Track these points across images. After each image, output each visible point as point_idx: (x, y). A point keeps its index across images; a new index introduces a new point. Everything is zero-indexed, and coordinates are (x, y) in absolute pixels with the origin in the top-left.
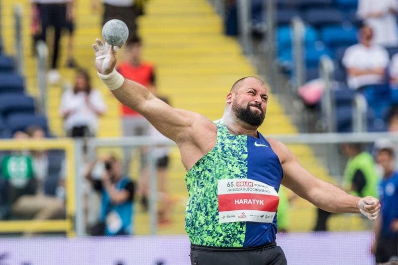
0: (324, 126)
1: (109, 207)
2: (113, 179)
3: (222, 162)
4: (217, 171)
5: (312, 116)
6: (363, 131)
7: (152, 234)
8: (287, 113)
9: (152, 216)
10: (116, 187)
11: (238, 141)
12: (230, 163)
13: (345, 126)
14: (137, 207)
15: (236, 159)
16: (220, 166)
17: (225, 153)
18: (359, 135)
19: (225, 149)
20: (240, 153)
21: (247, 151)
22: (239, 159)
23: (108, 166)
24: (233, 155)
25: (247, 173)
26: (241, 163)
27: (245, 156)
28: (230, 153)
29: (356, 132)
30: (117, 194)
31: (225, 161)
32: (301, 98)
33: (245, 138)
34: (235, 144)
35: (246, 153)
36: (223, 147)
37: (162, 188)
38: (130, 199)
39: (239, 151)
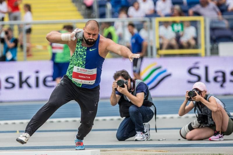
0: (94, 15)
1: (7, 49)
2: (9, 38)
3: (76, 59)
4: (74, 62)
5: (89, 11)
6: (110, 17)
7: (25, 60)
8: (79, 10)
9: (24, 53)
10: (10, 41)
11: (83, 49)
12: (79, 60)
13: (103, 15)
14: (19, 49)
15: (81, 58)
16: (75, 61)
17: (77, 56)
18: (108, 19)
19: (77, 54)
20: (83, 55)
21: (86, 54)
22: (82, 58)
23: (7, 33)
24: (80, 57)
25: (85, 64)
26: (83, 60)
27: (85, 57)
28: (79, 56)
29: (107, 18)
30: (10, 44)
31: (77, 59)
32: (85, 4)
33: (86, 48)
34: (81, 51)
35: (85, 55)
36: (77, 53)
37: (28, 41)
38: (16, 46)
39: (83, 54)
